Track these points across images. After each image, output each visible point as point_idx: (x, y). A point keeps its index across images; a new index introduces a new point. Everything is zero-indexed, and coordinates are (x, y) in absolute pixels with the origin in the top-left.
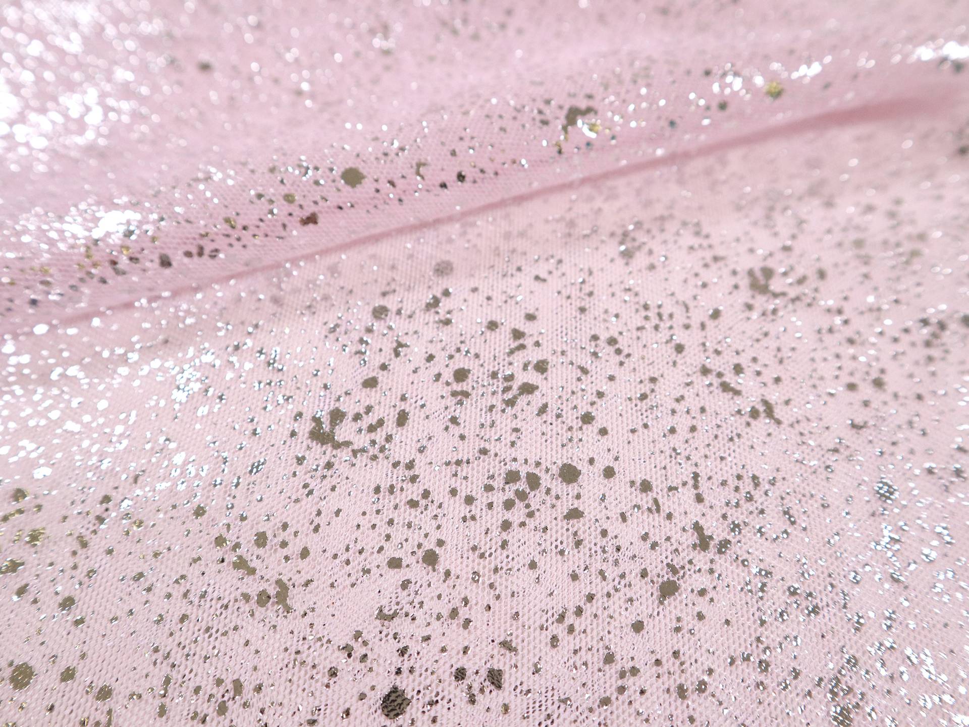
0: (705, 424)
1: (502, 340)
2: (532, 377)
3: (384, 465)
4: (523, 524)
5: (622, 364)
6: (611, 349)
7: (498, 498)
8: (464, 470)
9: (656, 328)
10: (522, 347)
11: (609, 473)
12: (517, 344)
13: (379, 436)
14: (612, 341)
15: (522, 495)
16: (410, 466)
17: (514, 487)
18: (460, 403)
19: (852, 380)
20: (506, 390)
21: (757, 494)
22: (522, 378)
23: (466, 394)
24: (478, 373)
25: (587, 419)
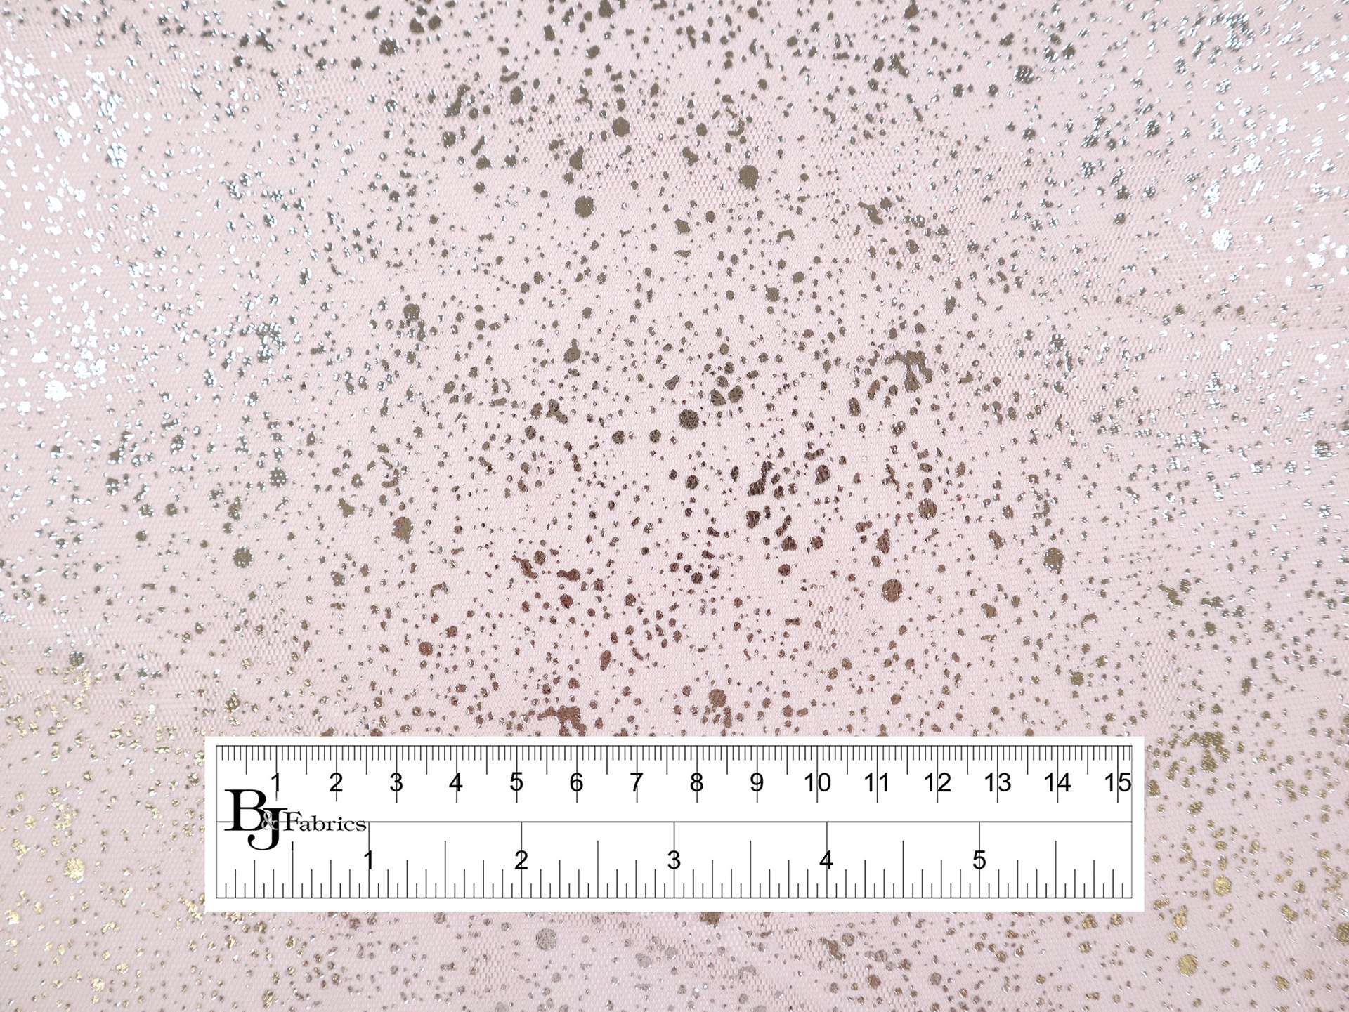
0: (584, 526)
1: (801, 532)
2: (757, 503)
3: (849, 357)
4: (711, 356)
5: (680, 556)
6: (696, 569)
7: (741, 371)
8: (780, 383)
9: (659, 616)
10: (779, 533)
11: (655, 436)
12: (786, 534)
13: (866, 382)
14: (697, 578)
15: (722, 382)
16: (827, 366)
17: (732, 385)
18: (810, 445)
19: (453, 640)
20: (775, 479)
21: (518, 474)
22: (767, 498)
23: (809, 456)
24: (806, 482)
25: (692, 483)
